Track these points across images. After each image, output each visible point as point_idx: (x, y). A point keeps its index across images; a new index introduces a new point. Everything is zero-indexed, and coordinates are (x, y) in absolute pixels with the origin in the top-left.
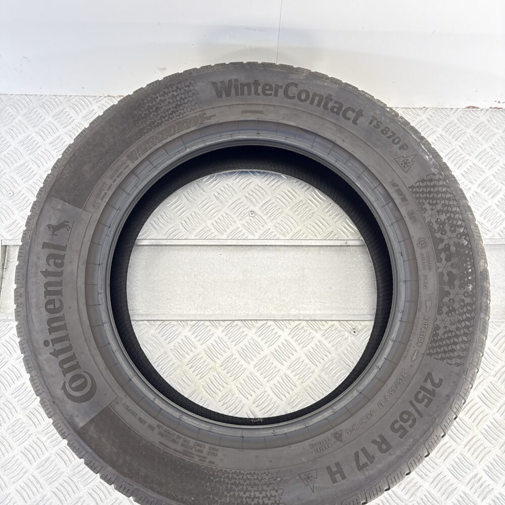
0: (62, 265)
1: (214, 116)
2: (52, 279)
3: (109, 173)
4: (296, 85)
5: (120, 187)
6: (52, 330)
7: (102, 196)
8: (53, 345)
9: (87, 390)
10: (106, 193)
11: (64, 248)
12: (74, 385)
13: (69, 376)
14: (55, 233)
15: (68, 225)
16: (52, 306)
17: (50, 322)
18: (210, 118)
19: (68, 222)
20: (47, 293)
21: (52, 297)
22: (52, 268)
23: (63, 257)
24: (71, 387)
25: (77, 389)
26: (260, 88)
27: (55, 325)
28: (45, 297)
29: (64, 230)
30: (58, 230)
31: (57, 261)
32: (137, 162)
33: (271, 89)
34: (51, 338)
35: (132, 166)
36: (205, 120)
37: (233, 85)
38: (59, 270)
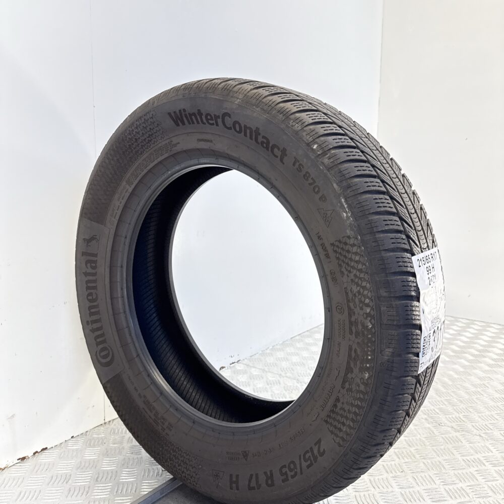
0: (94, 268)
1: (179, 143)
2: (91, 278)
3: (117, 196)
4: (229, 116)
5: (125, 207)
6: (91, 314)
7: (114, 215)
8: (92, 324)
9: (108, 359)
10: (116, 213)
11: (96, 255)
12: (102, 354)
13: (101, 346)
14: (89, 244)
15: (96, 238)
16: (90, 298)
17: (90, 308)
18: (175, 145)
19: (96, 236)
20: (88, 288)
21: (92, 291)
22: (90, 270)
23: (95, 262)
25: (104, 357)
26: (204, 117)
27: (93, 310)
28: (87, 290)
29: (94, 242)
30: (90, 242)
31: (92, 264)
32: (133, 186)
33: (212, 119)
34: (91, 320)
35: (130, 190)
36: (173, 148)
37: (183, 115)
38: (93, 271)
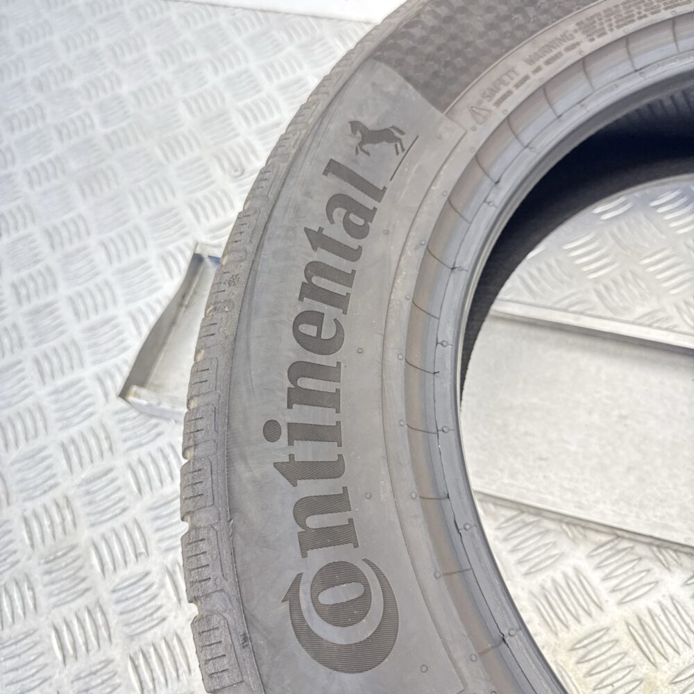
0: (361, 232)
2: (331, 259)
5: (544, 90)
6: (296, 396)
7: (498, 96)
8: (290, 443)
9: (363, 630)
10: (509, 93)
11: (377, 194)
12: (328, 597)
13: (320, 558)
14: (365, 147)
15: (399, 140)
16: (311, 330)
17: (298, 370)
19: (402, 133)
20: (308, 291)
21: (318, 306)
22: (336, 232)
23: (369, 214)
24: (315, 601)
25: (340, 615)
28: (301, 299)
29: (386, 147)
30: (374, 142)
31: (352, 217)
32: (600, 42)
34: (289, 420)
35: (588, 47)
38: (353, 243)
